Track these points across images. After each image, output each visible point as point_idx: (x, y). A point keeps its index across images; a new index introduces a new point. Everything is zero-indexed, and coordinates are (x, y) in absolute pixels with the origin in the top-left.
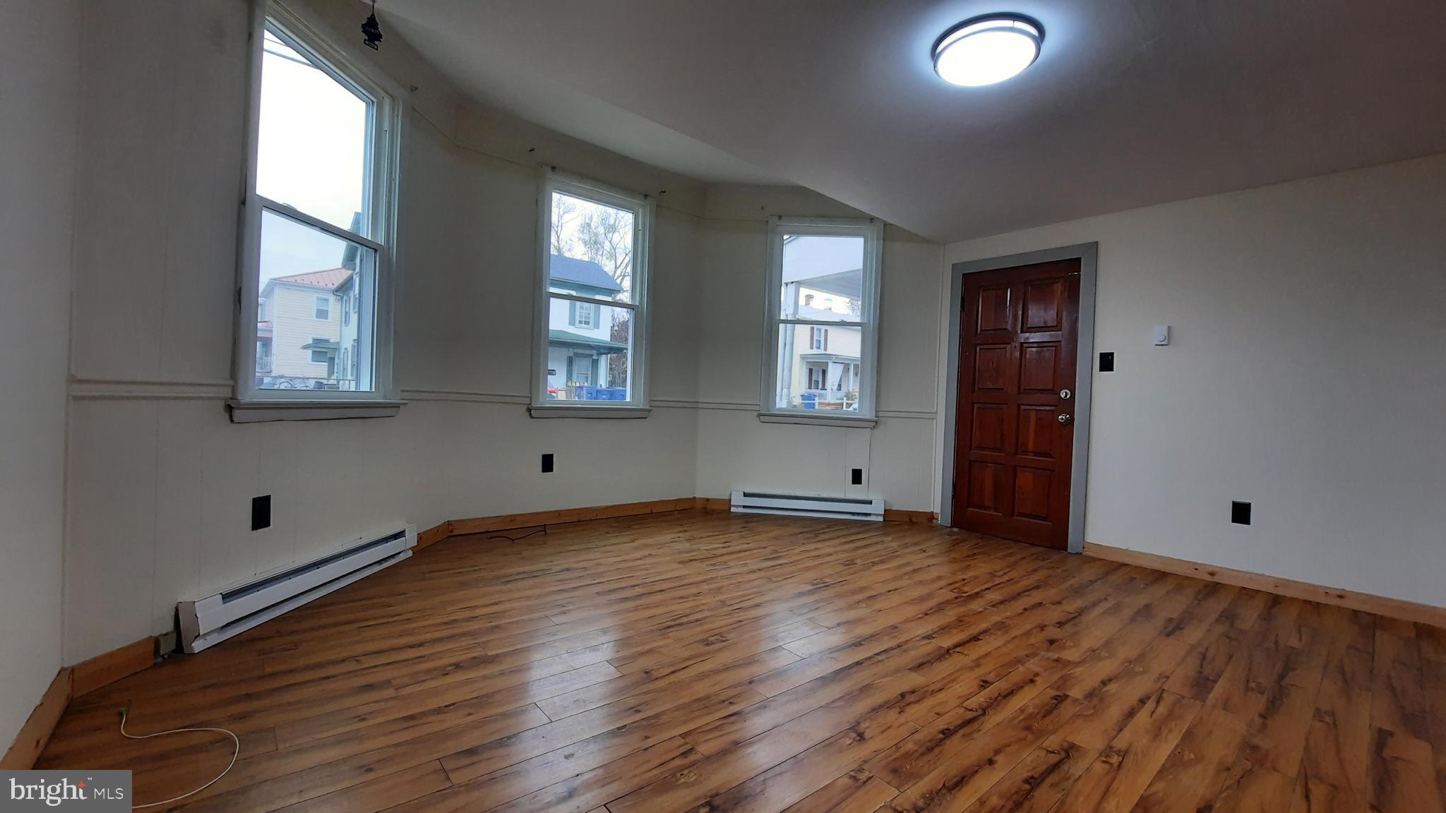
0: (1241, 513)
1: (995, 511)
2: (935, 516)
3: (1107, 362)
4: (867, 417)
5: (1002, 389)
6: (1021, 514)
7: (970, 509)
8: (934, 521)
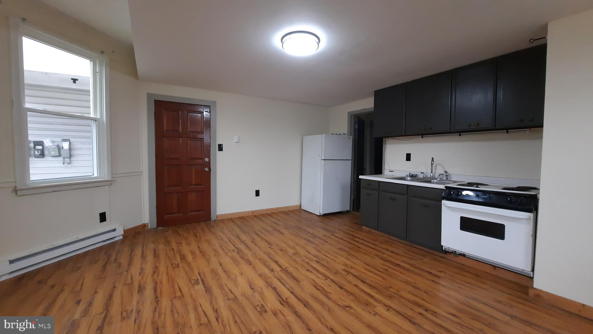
0: (257, 193)
1: (178, 214)
2: (146, 225)
3: (220, 148)
4: (106, 179)
5: (179, 158)
6: (191, 212)
7: (165, 216)
8: (146, 228)
